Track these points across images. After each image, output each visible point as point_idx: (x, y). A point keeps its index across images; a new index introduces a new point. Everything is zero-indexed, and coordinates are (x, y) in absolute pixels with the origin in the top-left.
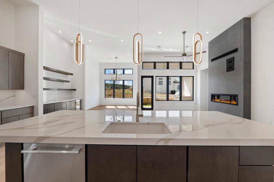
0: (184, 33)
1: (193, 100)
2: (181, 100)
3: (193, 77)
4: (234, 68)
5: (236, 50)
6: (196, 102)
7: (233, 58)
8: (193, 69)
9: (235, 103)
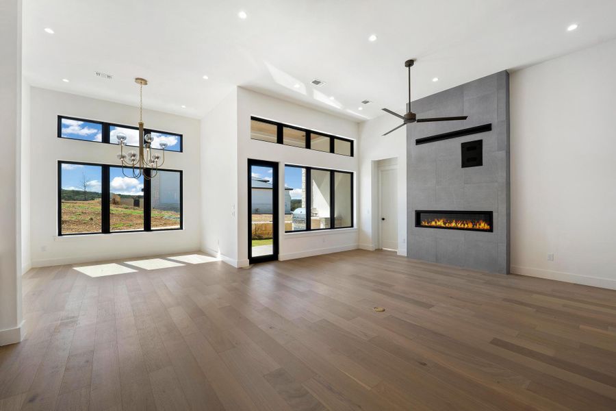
1: (352, 226)
2: (332, 226)
3: (352, 174)
4: (481, 161)
5: (487, 128)
6: (359, 230)
7: (480, 142)
8: (352, 155)
9: (487, 227)
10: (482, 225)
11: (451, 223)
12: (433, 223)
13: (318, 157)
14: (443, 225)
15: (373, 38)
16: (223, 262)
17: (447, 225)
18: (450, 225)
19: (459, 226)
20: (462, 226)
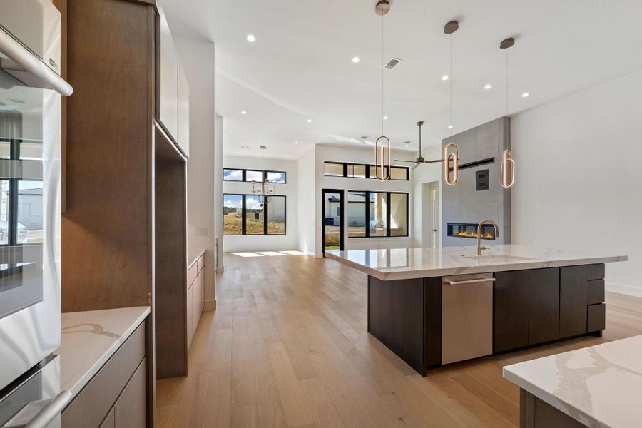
0: (420, 123)
1: (408, 235)
2: (389, 235)
3: (408, 194)
4: (488, 186)
5: (491, 160)
6: (413, 238)
7: (487, 171)
8: (408, 179)
9: (491, 237)
10: (489, 235)
11: (471, 233)
13: (377, 184)
16: (308, 255)
17: (469, 235)
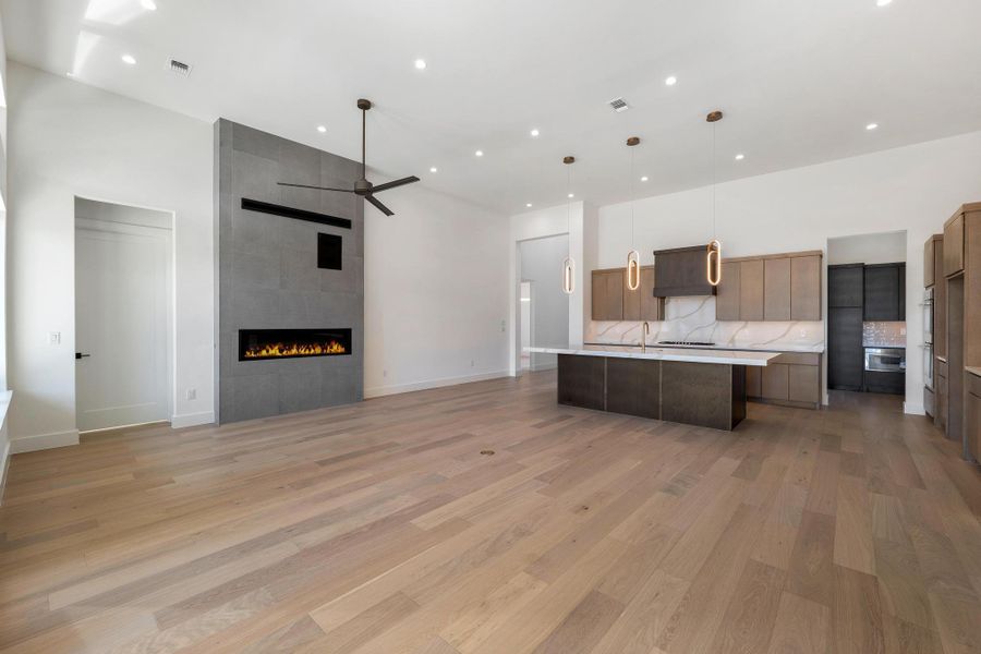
7: (339, 239)
9: (342, 350)
10: (335, 347)
11: (290, 349)
12: (264, 353)
14: (279, 354)
15: (420, 64)
17: (284, 353)
18: (289, 353)
19: (303, 352)
20: (307, 352)
